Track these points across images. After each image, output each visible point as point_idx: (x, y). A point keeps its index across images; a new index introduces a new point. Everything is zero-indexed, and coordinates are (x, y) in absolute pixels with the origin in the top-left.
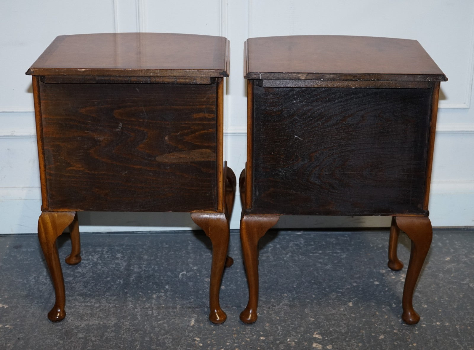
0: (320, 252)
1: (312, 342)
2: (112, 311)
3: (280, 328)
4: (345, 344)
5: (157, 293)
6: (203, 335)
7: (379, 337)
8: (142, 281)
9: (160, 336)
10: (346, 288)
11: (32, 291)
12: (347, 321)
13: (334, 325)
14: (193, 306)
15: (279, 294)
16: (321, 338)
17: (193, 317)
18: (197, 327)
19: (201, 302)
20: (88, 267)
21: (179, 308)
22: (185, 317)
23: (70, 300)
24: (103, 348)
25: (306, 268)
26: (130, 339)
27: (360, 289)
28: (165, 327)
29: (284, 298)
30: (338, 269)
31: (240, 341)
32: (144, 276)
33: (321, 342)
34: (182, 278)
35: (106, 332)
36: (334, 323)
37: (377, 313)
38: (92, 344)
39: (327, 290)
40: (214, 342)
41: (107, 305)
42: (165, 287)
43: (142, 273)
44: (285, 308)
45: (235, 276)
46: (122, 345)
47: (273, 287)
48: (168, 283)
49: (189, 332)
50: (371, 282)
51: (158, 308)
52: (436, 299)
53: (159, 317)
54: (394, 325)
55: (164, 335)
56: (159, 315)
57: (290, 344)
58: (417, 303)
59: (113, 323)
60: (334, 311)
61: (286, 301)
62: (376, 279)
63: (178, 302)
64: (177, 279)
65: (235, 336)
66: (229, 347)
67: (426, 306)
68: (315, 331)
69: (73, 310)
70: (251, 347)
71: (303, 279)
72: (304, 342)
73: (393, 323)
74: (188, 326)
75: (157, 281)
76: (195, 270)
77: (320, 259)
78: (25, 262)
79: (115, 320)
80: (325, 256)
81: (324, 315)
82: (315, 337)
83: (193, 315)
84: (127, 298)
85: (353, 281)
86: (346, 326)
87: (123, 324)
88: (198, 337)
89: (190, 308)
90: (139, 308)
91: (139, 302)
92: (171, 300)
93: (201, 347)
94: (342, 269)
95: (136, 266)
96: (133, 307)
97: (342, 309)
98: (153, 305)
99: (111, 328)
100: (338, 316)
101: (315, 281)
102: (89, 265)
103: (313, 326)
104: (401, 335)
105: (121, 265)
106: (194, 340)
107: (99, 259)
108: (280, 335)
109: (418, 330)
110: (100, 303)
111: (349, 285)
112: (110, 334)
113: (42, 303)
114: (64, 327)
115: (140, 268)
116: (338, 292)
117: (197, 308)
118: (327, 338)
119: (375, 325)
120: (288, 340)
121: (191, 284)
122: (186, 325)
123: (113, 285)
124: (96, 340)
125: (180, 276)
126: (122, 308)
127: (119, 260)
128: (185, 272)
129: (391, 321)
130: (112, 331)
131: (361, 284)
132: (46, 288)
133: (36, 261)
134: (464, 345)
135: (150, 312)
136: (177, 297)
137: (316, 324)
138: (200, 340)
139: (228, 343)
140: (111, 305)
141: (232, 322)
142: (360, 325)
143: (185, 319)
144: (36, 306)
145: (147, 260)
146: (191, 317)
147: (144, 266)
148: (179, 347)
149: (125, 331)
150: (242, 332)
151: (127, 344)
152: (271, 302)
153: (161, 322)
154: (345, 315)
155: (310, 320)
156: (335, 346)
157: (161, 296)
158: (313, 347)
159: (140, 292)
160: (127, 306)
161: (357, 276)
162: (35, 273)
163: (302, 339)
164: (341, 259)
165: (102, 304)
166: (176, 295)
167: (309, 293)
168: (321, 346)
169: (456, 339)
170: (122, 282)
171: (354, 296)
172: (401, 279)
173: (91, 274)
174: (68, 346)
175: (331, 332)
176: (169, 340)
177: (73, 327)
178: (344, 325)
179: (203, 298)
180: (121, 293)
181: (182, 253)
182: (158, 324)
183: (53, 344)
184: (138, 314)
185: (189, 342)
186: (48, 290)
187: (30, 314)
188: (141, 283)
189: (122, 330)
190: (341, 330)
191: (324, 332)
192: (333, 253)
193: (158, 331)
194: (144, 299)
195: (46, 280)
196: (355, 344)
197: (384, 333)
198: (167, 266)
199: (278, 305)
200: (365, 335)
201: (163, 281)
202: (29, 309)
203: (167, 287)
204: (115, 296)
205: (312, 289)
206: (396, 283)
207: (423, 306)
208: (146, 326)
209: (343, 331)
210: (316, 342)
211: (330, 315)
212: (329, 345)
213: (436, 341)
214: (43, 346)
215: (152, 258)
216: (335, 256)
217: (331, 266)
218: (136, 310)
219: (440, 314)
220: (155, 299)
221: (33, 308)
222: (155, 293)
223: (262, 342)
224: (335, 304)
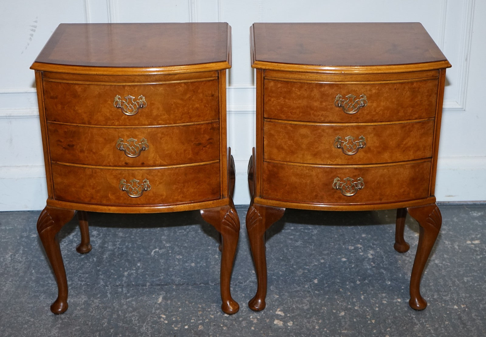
0: (292, 228)
1: (274, 319)
2: (83, 289)
3: (244, 305)
4: (305, 321)
5: (129, 271)
6: (169, 312)
8: (115, 258)
9: (128, 314)
10: (313, 265)
11: (7, 269)
12: (311, 298)
13: (297, 302)
14: (162, 283)
15: (247, 271)
16: (283, 314)
17: (161, 295)
18: (164, 305)
19: (171, 280)
20: (63, 245)
21: (149, 285)
22: (153, 294)
23: (43, 278)
24: (72, 325)
25: (277, 245)
26: (98, 317)
27: (327, 266)
28: (133, 304)
29: (251, 275)
30: (308, 245)
31: (204, 318)
32: (117, 254)
33: (282, 319)
34: (154, 255)
35: (76, 309)
36: (298, 300)
37: (341, 290)
38: (61, 322)
39: (295, 267)
40: (179, 319)
41: (79, 283)
43: (116, 250)
44: (252, 285)
45: (206, 253)
46: (90, 323)
47: (242, 264)
48: (140, 261)
49: (156, 310)
50: (338, 259)
51: (128, 285)
52: (400, 275)
53: (128, 295)
54: (356, 302)
55: (131, 312)
56: (128, 292)
57: (252, 321)
58: (381, 280)
59: (83, 301)
60: (298, 288)
61: (253, 278)
62: (343, 256)
63: (148, 279)
64: (149, 256)
65: (200, 313)
66: (193, 324)
67: (390, 283)
68: (278, 308)
69: (46, 288)
70: (214, 324)
71: (272, 256)
72: (266, 319)
73: (354, 300)
74: (156, 303)
75: (129, 258)
76: (168, 247)
77: (291, 235)
78: (3, 240)
79: (85, 298)
80: (297, 232)
81: (289, 292)
82: (277, 314)
83: (161, 293)
84: (99, 275)
85: (321, 258)
86: (308, 303)
87: (93, 301)
88: (164, 315)
89: (159, 285)
90: (110, 286)
91: (111, 280)
92: (141, 277)
93: (166, 324)
94: (311, 245)
95: (110, 243)
96: (104, 284)
97: (306, 286)
98: (123, 282)
99: (81, 306)
100: (302, 293)
101: (283, 257)
102: (64, 243)
103: (276, 303)
104: (361, 311)
105: (96, 242)
106: (160, 318)
107: (75, 237)
108: (243, 312)
110: (72, 281)
111: (316, 262)
112: (80, 311)
113: (16, 281)
114: (35, 305)
115: (115, 245)
116: (305, 269)
117: (166, 285)
118: (288, 315)
119: (337, 302)
120: (251, 317)
121: (162, 261)
122: (153, 303)
123: (86, 263)
124: (65, 318)
125: (152, 253)
126: (93, 286)
127: (95, 237)
128: (157, 250)
129: (353, 298)
130: (82, 309)
131: (328, 260)
132: (21, 266)
133: (13, 239)
134: (421, 322)
135: (120, 290)
136: (147, 274)
137: (280, 301)
138: (166, 318)
139: (193, 320)
140: (83, 283)
141: (198, 299)
142: (323, 302)
143: (154, 296)
144: (10, 284)
145: (122, 237)
146: (159, 295)
147: (118, 243)
148: (145, 324)
149: (94, 309)
150: (207, 309)
151: (95, 321)
152: (239, 279)
153: (130, 299)
154: (309, 292)
155: (274, 297)
156: (296, 323)
157: (132, 274)
158: (274, 324)
159: (112, 269)
160: (98, 284)
161: (326, 252)
162: (12, 251)
163: (265, 316)
164: (312, 235)
165: (74, 282)
166: (147, 273)
167: (277, 269)
168: (282, 322)
169: (414, 316)
170: (95, 259)
171: (320, 273)
172: (369, 255)
173: (66, 251)
174: (38, 324)
175: (293, 309)
176: (136, 318)
177: (44, 305)
178: (307, 302)
179: (172, 275)
180: (93, 271)
181: (157, 230)
182: (126, 301)
183: (24, 322)
184: (108, 292)
185: (155, 319)
186: (23, 269)
187: (4, 292)
188: (114, 260)
189: (91, 307)
190: (303, 306)
191: (286, 309)
192: (304, 229)
193: (127, 309)
194: (116, 277)
195: (22, 258)
196: (315, 321)
197: (346, 309)
198: (140, 243)
199: (245, 282)
200: (326, 312)
201: (136, 259)
202: (3, 287)
204: (87, 274)
205: (280, 266)
206: (364, 259)
207: (387, 282)
208: (115, 303)
209: (305, 308)
210: (278, 319)
211: (295, 291)
212: (289, 322)
213: (395, 318)
214: (14, 323)
215: (127, 236)
216: (306, 232)
217: (302, 242)
218: (107, 288)
219: (402, 291)
220: (126, 277)
221: (7, 286)
222: (126, 271)
223: (226, 319)
224: (301, 281)
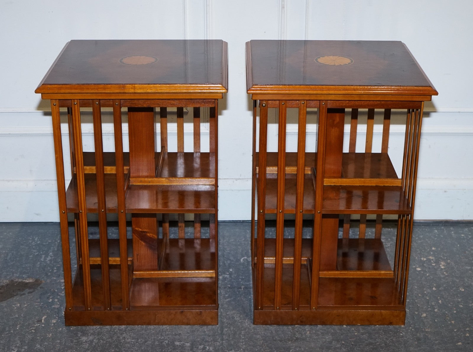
7: (422, 315)
42: (230, 270)
109: (456, 310)
203: (231, 270)
